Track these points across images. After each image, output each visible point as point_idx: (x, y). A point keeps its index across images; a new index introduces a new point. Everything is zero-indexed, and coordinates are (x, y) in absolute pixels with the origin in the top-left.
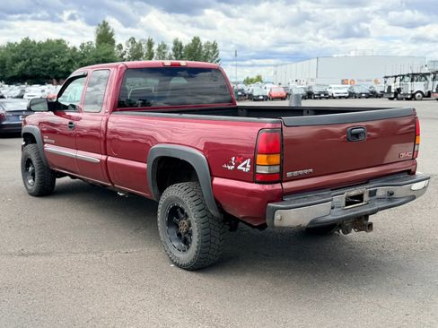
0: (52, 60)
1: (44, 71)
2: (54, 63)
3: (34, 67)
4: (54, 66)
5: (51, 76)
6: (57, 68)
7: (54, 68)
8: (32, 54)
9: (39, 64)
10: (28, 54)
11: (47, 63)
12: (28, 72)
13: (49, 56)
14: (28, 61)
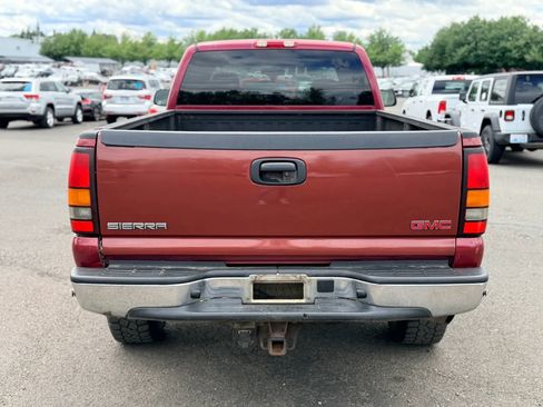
0: (503, 44)
1: (491, 58)
2: (505, 48)
3: (480, 52)
4: (506, 50)
5: (500, 64)
6: (508, 54)
7: (503, 53)
8: (479, 36)
9: (486, 48)
10: (475, 38)
11: (495, 48)
12: (471, 60)
13: (501, 38)
14: (473, 45)
